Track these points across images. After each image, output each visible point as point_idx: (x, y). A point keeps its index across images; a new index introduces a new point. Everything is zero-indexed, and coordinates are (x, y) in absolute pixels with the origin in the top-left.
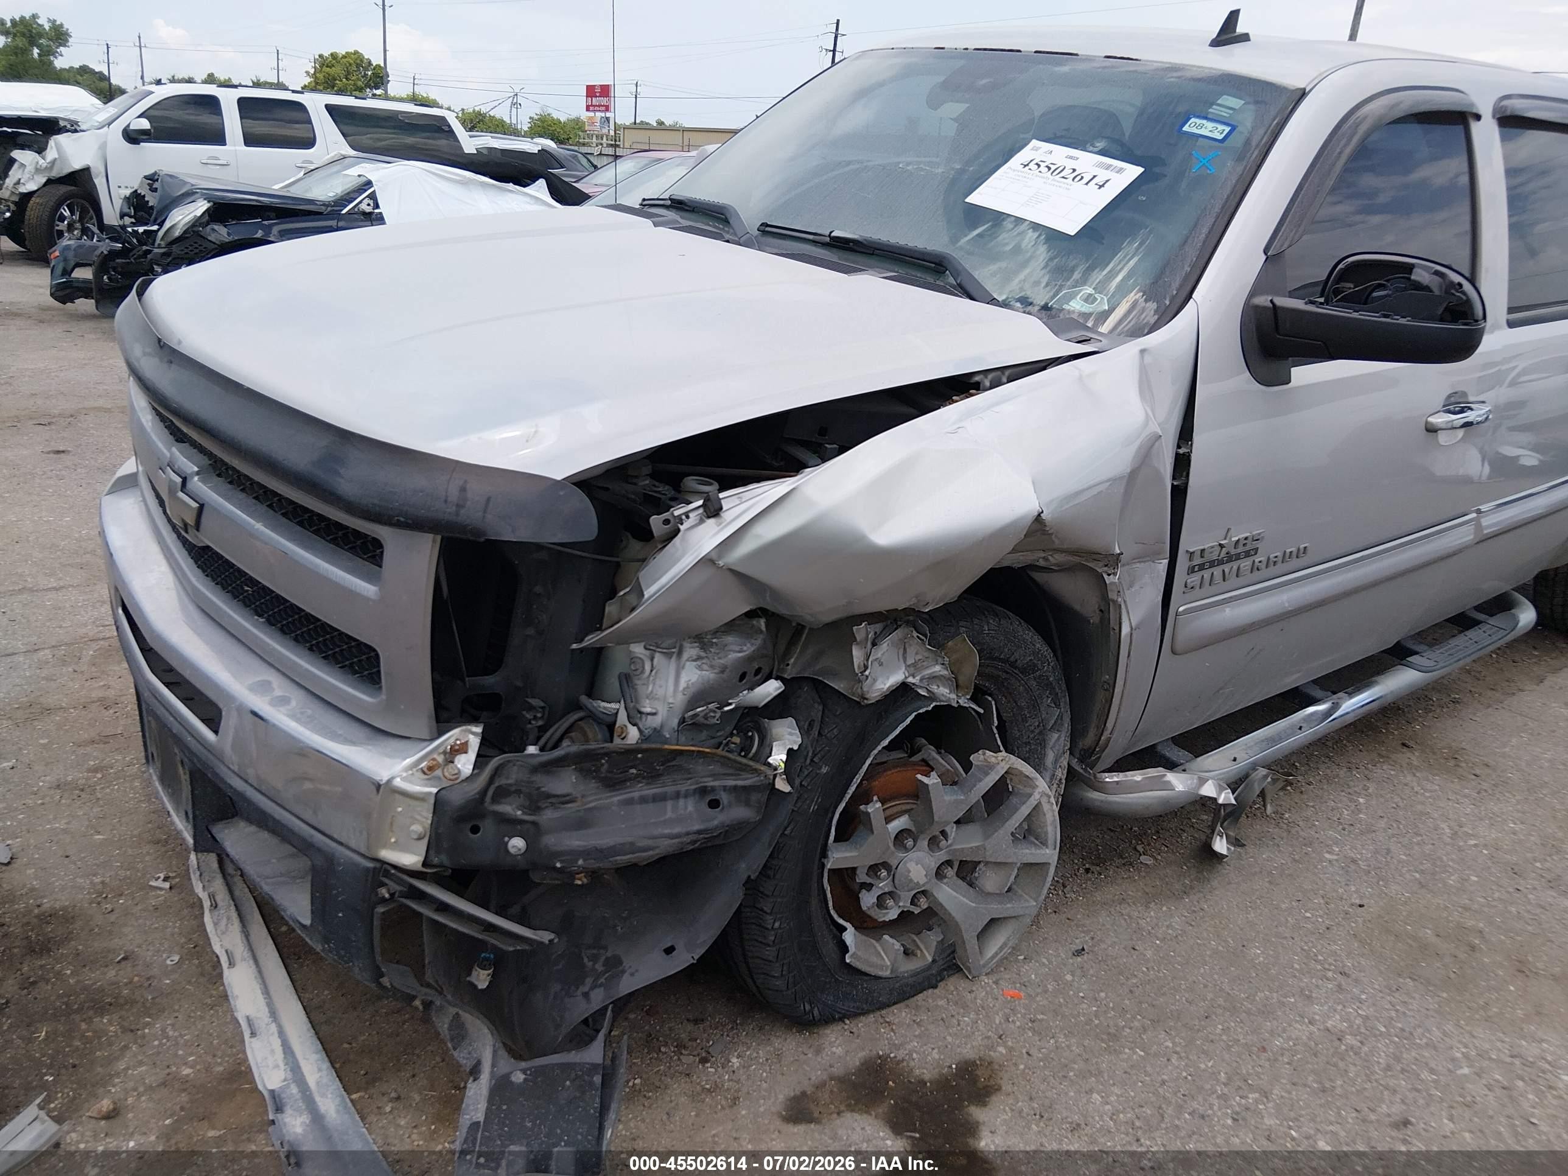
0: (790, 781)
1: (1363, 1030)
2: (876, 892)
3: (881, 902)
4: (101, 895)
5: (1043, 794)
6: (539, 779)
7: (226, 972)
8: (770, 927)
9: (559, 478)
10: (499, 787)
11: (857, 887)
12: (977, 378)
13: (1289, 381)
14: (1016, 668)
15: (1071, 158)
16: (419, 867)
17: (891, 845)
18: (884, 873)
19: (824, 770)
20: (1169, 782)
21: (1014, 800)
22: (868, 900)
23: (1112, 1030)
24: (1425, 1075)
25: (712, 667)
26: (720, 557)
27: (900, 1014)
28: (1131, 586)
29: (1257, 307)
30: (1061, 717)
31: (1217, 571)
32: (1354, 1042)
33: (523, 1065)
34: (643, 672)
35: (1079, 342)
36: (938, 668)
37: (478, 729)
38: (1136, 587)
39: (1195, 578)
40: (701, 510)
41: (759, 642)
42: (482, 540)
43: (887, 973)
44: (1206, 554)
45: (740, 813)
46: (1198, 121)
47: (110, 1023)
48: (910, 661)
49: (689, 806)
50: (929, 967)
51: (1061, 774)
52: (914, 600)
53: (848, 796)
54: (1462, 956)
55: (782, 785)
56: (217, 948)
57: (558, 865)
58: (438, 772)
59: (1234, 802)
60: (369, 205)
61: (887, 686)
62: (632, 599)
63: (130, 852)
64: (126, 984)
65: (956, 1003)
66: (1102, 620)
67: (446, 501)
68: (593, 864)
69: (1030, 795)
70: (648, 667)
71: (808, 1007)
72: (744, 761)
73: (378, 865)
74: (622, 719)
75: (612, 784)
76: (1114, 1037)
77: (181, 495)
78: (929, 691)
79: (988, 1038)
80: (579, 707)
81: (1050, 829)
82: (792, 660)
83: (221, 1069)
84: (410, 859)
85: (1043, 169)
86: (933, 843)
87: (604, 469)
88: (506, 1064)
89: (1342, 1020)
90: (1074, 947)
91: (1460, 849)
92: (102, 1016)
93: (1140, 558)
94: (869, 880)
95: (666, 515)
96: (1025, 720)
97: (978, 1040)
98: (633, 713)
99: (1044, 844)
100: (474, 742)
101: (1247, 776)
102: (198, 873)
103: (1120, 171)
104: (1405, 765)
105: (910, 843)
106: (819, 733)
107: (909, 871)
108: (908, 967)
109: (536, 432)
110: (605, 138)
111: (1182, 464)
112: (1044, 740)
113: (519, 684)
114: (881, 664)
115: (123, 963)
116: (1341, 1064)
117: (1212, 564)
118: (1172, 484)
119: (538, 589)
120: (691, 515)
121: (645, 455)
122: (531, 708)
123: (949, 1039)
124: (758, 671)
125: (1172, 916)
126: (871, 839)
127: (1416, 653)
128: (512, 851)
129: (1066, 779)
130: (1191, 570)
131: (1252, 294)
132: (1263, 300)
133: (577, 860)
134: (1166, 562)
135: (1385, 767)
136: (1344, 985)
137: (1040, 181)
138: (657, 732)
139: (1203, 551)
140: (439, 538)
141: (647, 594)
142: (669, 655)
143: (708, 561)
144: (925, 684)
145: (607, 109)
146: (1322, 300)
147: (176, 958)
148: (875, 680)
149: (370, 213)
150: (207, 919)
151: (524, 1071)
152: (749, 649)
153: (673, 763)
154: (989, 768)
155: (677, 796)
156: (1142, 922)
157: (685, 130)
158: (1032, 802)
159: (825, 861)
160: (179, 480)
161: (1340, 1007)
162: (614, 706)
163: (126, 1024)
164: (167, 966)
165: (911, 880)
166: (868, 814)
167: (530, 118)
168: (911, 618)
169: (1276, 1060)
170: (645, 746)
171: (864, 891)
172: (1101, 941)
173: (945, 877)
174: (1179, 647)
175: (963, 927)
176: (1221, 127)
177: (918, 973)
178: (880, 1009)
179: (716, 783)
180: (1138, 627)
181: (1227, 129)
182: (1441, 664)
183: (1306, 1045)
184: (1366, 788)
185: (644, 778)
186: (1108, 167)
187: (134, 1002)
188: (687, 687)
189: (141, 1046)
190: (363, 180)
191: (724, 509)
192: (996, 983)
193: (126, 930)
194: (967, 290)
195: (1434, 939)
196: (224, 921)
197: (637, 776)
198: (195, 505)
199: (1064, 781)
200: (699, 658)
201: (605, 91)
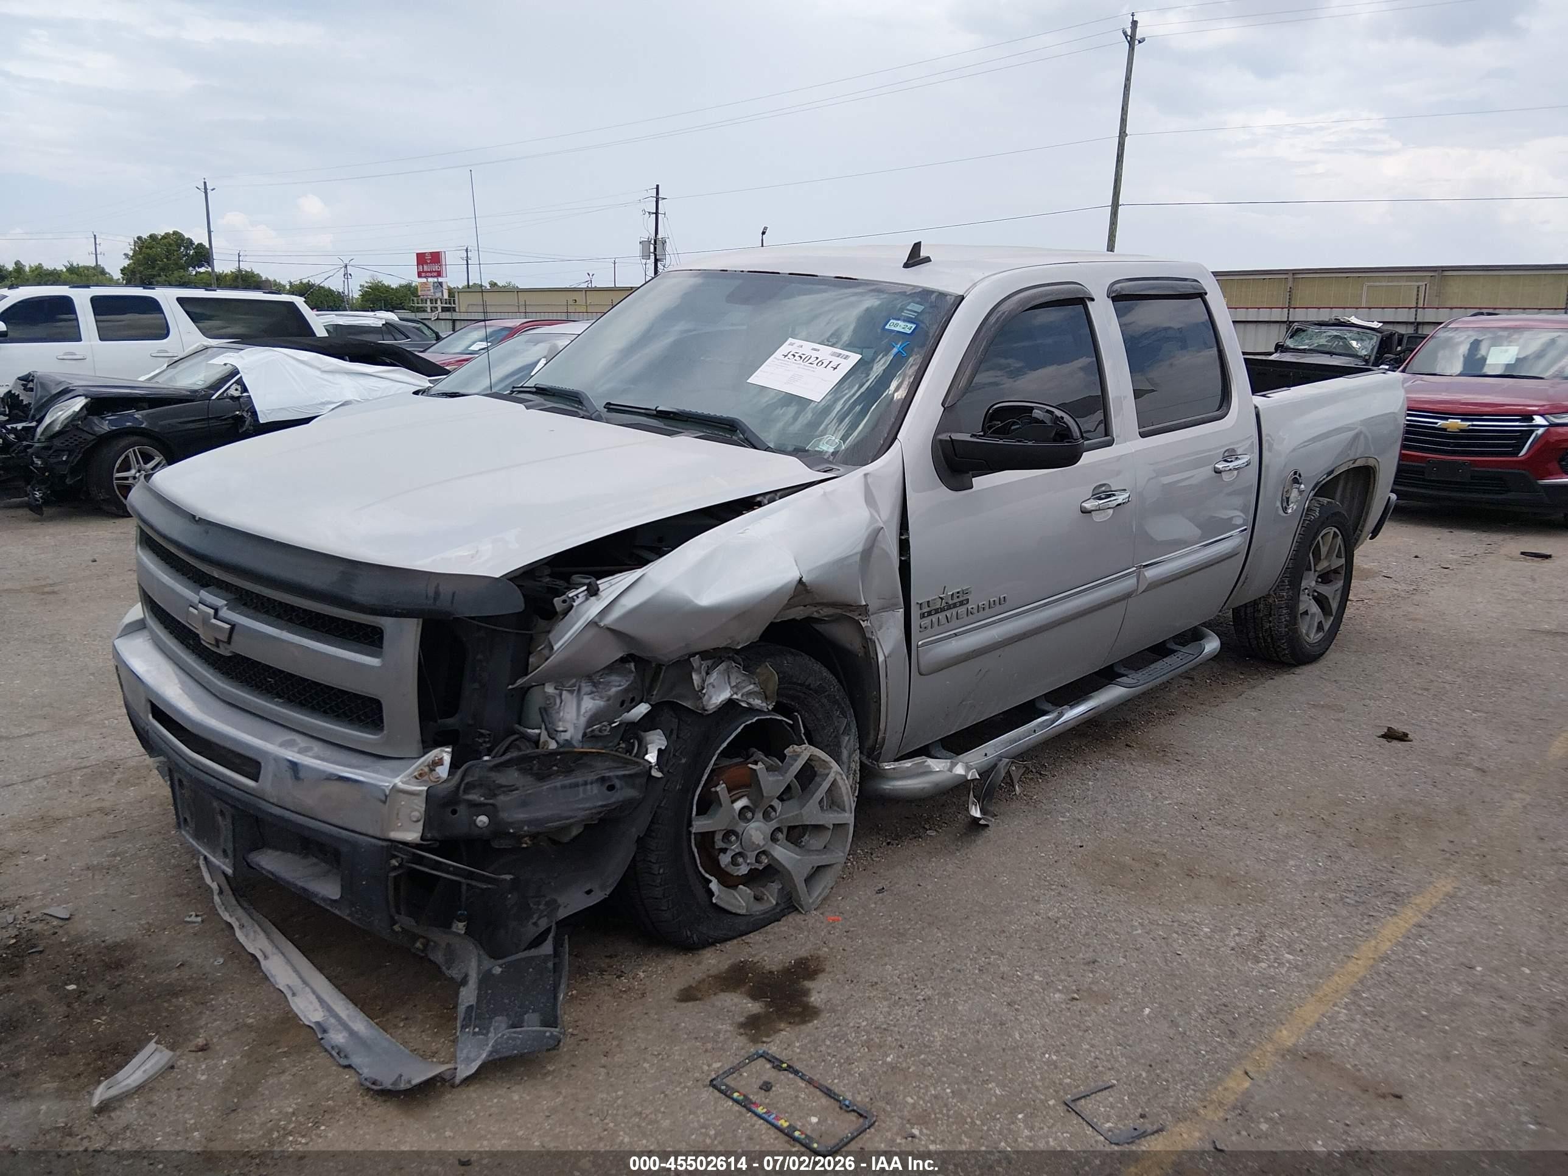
0: (660, 770)
1: (1072, 915)
2: (730, 854)
3: (734, 862)
4: (149, 930)
5: (837, 773)
6: (493, 774)
7: (263, 963)
8: (656, 873)
9: (497, 576)
10: (468, 783)
11: (717, 853)
12: (758, 499)
13: (972, 487)
14: (810, 689)
15: (815, 350)
16: (418, 841)
17: (737, 817)
18: (733, 838)
19: (683, 761)
20: (929, 766)
21: (818, 779)
22: (725, 860)
23: (901, 931)
24: (1111, 936)
25: (601, 697)
26: (601, 620)
27: (755, 937)
28: (880, 628)
29: (941, 441)
30: (848, 724)
31: (942, 616)
32: (1066, 922)
33: (500, 962)
34: (555, 704)
35: (825, 472)
36: (752, 686)
37: (449, 750)
38: (884, 628)
39: (926, 621)
40: (586, 592)
41: (632, 677)
42: (451, 618)
43: (743, 912)
44: (931, 605)
45: (630, 793)
46: (895, 322)
47: (185, 1001)
48: (733, 684)
49: (594, 789)
50: (774, 909)
51: (855, 766)
52: (729, 641)
53: (702, 783)
54: (1147, 869)
55: (656, 773)
56: (251, 950)
57: (511, 831)
58: (426, 778)
59: (978, 777)
60: (237, 390)
61: (720, 701)
62: (546, 652)
63: (162, 903)
64: (189, 979)
65: (794, 928)
66: (865, 653)
67: (427, 596)
68: (534, 829)
69: (828, 774)
70: (558, 701)
71: (689, 933)
72: (629, 757)
73: (390, 843)
74: (544, 736)
75: (541, 777)
76: (902, 935)
77: (214, 621)
78: (748, 704)
79: (816, 944)
80: (514, 732)
81: (846, 798)
82: (655, 693)
83: (275, 1017)
84: (412, 835)
85: (797, 358)
86: (766, 817)
87: (522, 571)
88: (487, 963)
89: (1059, 911)
90: (877, 889)
91: (1158, 807)
92: (177, 997)
93: (884, 609)
94: (724, 846)
95: (563, 597)
96: (824, 728)
97: (809, 946)
98: (551, 731)
99: (844, 810)
100: (447, 758)
101: (996, 765)
102: (223, 907)
103: (847, 357)
104: (1126, 759)
105: (749, 815)
106: (678, 737)
107: (751, 836)
108: (758, 908)
109: (477, 552)
110: (439, 302)
111: (904, 546)
112: (839, 742)
113: (470, 722)
114: (714, 687)
115: (182, 968)
116: (1055, 935)
117: (937, 611)
118: (901, 560)
119: (479, 657)
120: (580, 596)
121: (546, 561)
122: (482, 735)
123: (789, 947)
124: (633, 700)
125: (947, 864)
126: (722, 810)
127: (1123, 675)
128: (479, 824)
129: (860, 770)
130: (923, 616)
131: (937, 433)
132: (944, 437)
133: (523, 828)
134: (902, 610)
135: (1111, 761)
136: (1063, 892)
137: (795, 367)
138: (568, 742)
139: (928, 602)
140: (421, 620)
141: (555, 648)
142: (571, 692)
143: (593, 623)
144: (745, 698)
145: (439, 274)
146: (982, 434)
147: (221, 961)
148: (711, 698)
149: (239, 397)
150: (239, 934)
151: (500, 966)
152: (625, 684)
153: (581, 762)
154: (797, 755)
155: (585, 783)
156: (926, 870)
157: (519, 291)
158: (830, 778)
159: (691, 829)
160: (212, 612)
161: (1057, 905)
162: (537, 731)
163: (196, 1000)
164: (216, 966)
165: (753, 843)
166: (716, 792)
167: (361, 286)
168: (730, 655)
169: (1011, 936)
170: (561, 750)
171: (722, 854)
172: (896, 883)
173: (778, 840)
174: (923, 669)
175: (793, 874)
176: (909, 325)
177: (767, 912)
178: (741, 935)
179: (611, 774)
180: (890, 655)
181: (914, 326)
182: (1141, 682)
183: (1033, 927)
184: (1095, 775)
185: (563, 772)
186: (839, 355)
187: (198, 988)
188: (586, 712)
189: (213, 1011)
190: (229, 368)
191: (601, 589)
192: (822, 914)
193: (177, 949)
194: (751, 442)
195: (1131, 862)
196: (252, 934)
197: (557, 771)
198: (227, 626)
199: (858, 772)
200: (592, 692)
201: (436, 257)
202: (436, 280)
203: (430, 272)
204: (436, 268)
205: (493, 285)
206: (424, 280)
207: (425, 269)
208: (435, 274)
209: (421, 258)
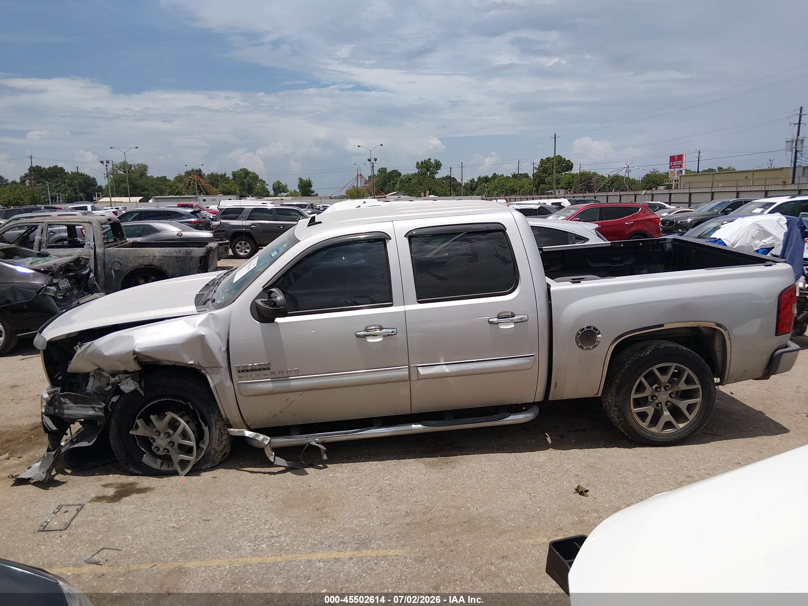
2: (154, 446)
17: (154, 433)
18: (153, 440)
43: (155, 468)
45: (100, 413)
50: (172, 471)
75: (75, 402)
86: (166, 436)
105: (158, 434)
108: (165, 469)
128: (56, 412)
138: (89, 394)
143: (79, 356)
145: (681, 165)
153: (87, 400)
155: (87, 407)
159: (129, 432)
165: (161, 444)
175: (173, 459)
179: (96, 406)
197: (80, 401)
201: (680, 157)
202: (679, 169)
203: (676, 165)
204: (679, 163)
205: (720, 169)
206: (673, 170)
207: (674, 164)
208: (679, 166)
209: (672, 159)
